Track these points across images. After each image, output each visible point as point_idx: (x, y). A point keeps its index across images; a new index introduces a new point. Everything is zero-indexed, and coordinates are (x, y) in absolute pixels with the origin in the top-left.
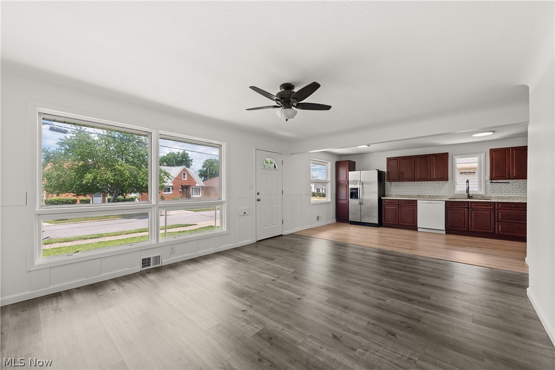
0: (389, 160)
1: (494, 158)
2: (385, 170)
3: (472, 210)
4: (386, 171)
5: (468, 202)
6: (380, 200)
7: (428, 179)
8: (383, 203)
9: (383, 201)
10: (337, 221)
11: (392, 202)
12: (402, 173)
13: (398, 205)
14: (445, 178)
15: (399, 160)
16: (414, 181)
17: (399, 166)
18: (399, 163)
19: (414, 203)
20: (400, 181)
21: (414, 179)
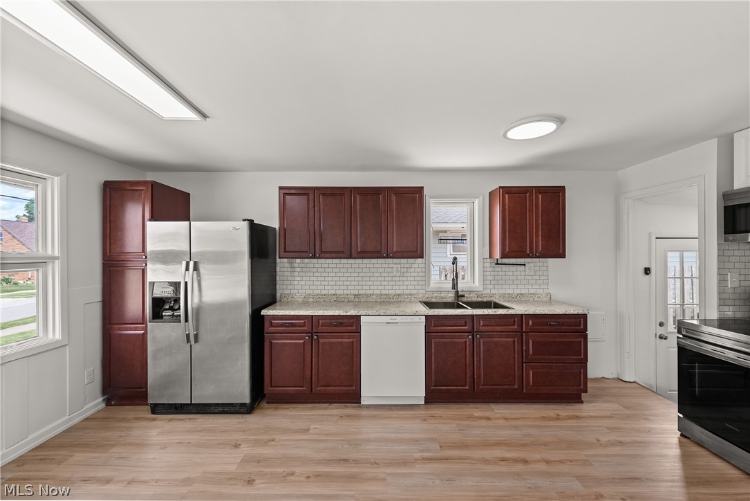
0: (285, 192)
1: (507, 207)
2: (275, 224)
3: (481, 337)
4: (277, 228)
5: (473, 316)
6: (257, 322)
7: (380, 252)
8: (267, 328)
9: (267, 324)
10: (108, 402)
11: (292, 325)
12: (321, 235)
13: (311, 334)
14: (417, 252)
15: (311, 197)
16: (351, 257)
17: (311, 214)
18: (311, 205)
19: (351, 325)
20: (314, 257)
21: (348, 252)
